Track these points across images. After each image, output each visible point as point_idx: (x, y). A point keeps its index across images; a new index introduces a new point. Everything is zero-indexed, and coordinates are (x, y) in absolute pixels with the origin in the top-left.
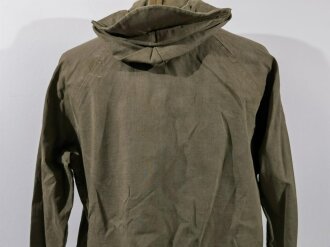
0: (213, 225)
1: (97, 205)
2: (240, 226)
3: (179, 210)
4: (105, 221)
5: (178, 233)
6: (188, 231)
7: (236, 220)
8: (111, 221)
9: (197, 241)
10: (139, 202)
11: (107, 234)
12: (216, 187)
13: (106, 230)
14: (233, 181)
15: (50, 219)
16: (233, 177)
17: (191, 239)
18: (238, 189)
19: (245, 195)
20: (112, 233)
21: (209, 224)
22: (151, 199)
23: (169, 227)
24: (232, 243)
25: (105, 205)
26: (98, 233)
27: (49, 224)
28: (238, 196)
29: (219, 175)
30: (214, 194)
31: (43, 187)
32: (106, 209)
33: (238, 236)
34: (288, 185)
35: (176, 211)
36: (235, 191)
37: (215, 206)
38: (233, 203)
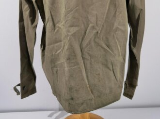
0: (105, 27)
1: (50, 17)
2: (118, 28)
3: (89, 17)
4: (54, 25)
5: (89, 28)
6: (93, 28)
7: (116, 25)
8: (57, 25)
9: (97, 32)
10: (71, 11)
11: (55, 31)
12: (107, 8)
13: (55, 29)
14: (115, 6)
15: (28, 29)
16: (116, 4)
17: (94, 32)
18: (117, 10)
19: (120, 13)
20: (58, 30)
21: (103, 26)
22: (76, 10)
23: (84, 25)
24: (114, 36)
25: (54, 17)
26: (51, 32)
27: (27, 32)
28: (117, 13)
29: (109, 2)
30: (106, 11)
31: (24, 13)
32: (54, 19)
33: (116, 33)
34: (142, 10)
35: (88, 18)
36: (116, 11)
37: (106, 17)
38: (115, 17)
